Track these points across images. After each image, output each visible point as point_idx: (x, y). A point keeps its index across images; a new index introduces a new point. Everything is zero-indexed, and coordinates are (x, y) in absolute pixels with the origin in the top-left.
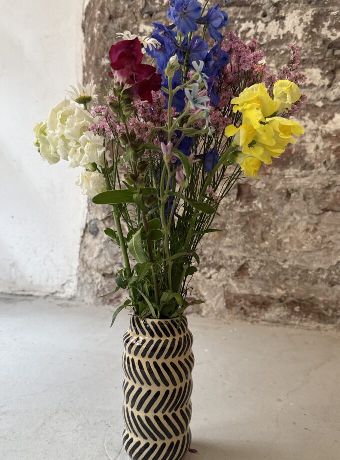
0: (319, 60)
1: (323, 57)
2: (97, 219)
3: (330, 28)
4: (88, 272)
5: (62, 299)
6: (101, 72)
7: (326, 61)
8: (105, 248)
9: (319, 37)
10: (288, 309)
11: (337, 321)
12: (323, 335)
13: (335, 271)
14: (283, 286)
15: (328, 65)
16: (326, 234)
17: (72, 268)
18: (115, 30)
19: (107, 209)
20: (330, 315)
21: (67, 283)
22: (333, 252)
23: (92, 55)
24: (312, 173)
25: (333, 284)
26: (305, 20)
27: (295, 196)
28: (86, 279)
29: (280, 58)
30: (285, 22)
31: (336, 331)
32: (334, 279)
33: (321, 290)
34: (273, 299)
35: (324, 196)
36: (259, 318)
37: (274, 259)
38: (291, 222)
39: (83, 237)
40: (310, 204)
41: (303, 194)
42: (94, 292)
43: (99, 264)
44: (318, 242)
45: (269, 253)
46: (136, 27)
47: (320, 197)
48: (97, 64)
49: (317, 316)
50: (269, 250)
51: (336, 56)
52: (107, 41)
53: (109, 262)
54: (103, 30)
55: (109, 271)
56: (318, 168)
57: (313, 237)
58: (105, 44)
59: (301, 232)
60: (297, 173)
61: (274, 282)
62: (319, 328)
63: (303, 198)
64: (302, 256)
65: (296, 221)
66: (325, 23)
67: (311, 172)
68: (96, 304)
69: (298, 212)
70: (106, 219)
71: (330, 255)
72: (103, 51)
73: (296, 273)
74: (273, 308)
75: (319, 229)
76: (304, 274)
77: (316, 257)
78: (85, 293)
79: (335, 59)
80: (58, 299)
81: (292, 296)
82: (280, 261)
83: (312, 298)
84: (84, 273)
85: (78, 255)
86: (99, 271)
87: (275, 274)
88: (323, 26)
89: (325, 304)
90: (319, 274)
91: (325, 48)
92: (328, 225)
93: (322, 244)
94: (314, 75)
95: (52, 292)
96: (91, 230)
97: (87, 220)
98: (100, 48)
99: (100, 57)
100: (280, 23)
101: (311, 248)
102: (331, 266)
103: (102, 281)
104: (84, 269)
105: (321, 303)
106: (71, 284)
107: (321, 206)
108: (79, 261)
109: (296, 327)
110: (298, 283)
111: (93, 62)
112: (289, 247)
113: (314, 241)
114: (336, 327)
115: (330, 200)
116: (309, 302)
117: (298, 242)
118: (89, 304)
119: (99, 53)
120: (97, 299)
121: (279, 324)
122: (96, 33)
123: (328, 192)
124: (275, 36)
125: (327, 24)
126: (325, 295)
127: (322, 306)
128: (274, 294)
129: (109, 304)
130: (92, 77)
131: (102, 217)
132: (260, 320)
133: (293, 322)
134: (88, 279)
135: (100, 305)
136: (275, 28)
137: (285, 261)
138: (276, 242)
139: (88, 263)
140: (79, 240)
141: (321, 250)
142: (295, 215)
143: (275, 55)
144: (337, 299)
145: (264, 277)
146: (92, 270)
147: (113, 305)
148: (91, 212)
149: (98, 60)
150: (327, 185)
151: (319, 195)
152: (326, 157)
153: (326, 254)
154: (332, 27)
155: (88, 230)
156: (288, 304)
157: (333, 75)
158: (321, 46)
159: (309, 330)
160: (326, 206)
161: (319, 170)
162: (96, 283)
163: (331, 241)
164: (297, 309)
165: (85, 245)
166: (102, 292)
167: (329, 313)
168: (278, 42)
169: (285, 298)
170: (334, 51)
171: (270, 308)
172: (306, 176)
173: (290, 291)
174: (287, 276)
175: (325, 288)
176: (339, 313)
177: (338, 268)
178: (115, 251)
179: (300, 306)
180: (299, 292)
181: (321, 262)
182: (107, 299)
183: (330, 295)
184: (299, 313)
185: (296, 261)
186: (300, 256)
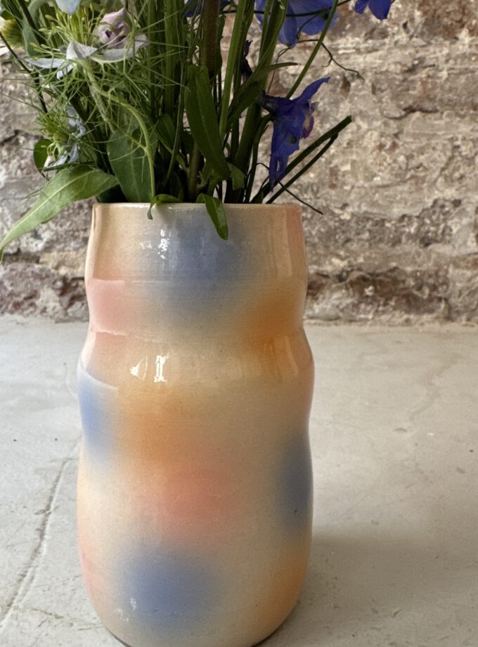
10: (354, 291)
11: (439, 307)
12: (419, 331)
13: (430, 218)
14: (342, 253)
16: (413, 151)
20: (425, 297)
22: (425, 184)
24: (384, 44)
25: (426, 241)
27: (357, 86)
31: (437, 323)
32: (428, 232)
33: (406, 254)
34: (326, 276)
35: (406, 85)
37: (324, 204)
38: (352, 133)
40: (384, 100)
41: (370, 81)
44: (400, 168)
45: (315, 193)
47: (399, 86)
49: (404, 301)
50: (315, 189)
55: (12, 248)
56: (394, 34)
57: (391, 158)
59: (370, 150)
60: (358, 43)
61: (327, 247)
62: (407, 321)
63: (371, 89)
64: (374, 194)
65: (362, 131)
67: (382, 41)
69: (362, 115)
71: (421, 189)
73: (365, 226)
74: (327, 293)
75: (400, 143)
76: (377, 227)
77: (396, 196)
81: (360, 269)
82: (335, 207)
83: (395, 268)
87: (327, 232)
89: (416, 279)
90: (404, 226)
92: (415, 136)
93: (407, 170)
101: (390, 179)
102: (423, 210)
105: (409, 277)
107: (402, 103)
109: (369, 323)
110: (367, 244)
112: (350, 179)
113: (394, 165)
114: (437, 318)
115: (416, 91)
116: (388, 277)
117: (366, 169)
121: (338, 321)
123: (412, 78)
126: (416, 263)
127: (411, 282)
128: (328, 268)
129: (12, 312)
133: (362, 316)
137: (345, 206)
138: (328, 171)
141: (405, 182)
142: (359, 121)
144: (436, 268)
145: (308, 239)
147: (21, 314)
150: (410, 65)
151: (397, 83)
152: (407, 14)
153: (413, 188)
156: (352, 284)
159: (391, 326)
160: (411, 102)
161: (396, 38)
163: (421, 165)
164: (369, 291)
167: (423, 293)
169: (348, 272)
171: (322, 293)
172: (375, 50)
173: (356, 260)
174: (348, 234)
175: (414, 250)
176: (441, 292)
177: (434, 212)
178: (23, 206)
179: (375, 285)
180: (371, 261)
181: (406, 203)
182: (9, 303)
183: (424, 262)
184: (374, 299)
185: (363, 205)
186: (371, 194)
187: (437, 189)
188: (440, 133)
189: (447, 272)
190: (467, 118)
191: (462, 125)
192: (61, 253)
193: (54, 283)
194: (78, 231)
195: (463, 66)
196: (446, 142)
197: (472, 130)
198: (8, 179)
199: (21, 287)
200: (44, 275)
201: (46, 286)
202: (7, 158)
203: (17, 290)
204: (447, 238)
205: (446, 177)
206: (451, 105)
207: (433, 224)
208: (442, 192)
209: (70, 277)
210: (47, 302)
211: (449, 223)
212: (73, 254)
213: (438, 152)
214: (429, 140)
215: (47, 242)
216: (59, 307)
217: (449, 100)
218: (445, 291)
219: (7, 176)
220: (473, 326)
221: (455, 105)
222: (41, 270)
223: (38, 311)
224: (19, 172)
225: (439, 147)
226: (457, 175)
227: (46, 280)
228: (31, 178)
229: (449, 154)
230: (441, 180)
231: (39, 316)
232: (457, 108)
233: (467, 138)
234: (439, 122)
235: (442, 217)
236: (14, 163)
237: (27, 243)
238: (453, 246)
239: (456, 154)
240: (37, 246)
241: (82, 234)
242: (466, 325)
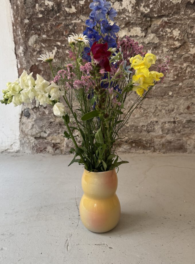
0: (140, 23)
1: (141, 21)
2: (28, 108)
3: (144, 7)
4: (26, 137)
5: (12, 153)
6: (24, 27)
7: (143, 24)
8: (35, 123)
9: (139, 11)
10: (130, 145)
11: (152, 149)
12: (146, 155)
13: (150, 126)
14: (127, 135)
15: (144, 25)
16: (145, 109)
17: (16, 135)
18: (31, 3)
19: (34, 102)
20: (148, 146)
21: (14, 144)
22: (148, 117)
23: (18, 17)
25: (149, 132)
26: (132, 2)
28: (25, 141)
29: (121, 21)
30: (122, 2)
31: (151, 153)
32: (149, 129)
33: (143, 135)
34: (123, 141)
36: (117, 151)
38: (129, 104)
39: (20, 118)
42: (31, 148)
43: (32, 133)
44: (142, 113)
46: (43, 2)
48: (22, 22)
49: (143, 147)
51: (147, 21)
52: (27, 9)
53: (38, 131)
54: (23, 2)
55: (38, 136)
58: (25, 11)
61: (123, 133)
62: (143, 152)
63: (134, 92)
64: (135, 120)
66: (141, 4)
68: (33, 153)
70: (34, 108)
72: (24, 15)
73: (133, 128)
74: (123, 146)
75: (142, 106)
76: (136, 128)
77: (141, 120)
78: (26, 148)
79: (147, 22)
80: (9, 153)
81: (131, 139)
83: (141, 139)
84: (23, 138)
85: (19, 128)
86: (32, 136)
87: (123, 130)
88: (141, 6)
89: (146, 141)
90: (143, 128)
91: (142, 17)
92: (146, 105)
93: (144, 113)
94: (138, 31)
95: (5, 149)
96: (25, 114)
97: (22, 109)
98: (22, 13)
99: (23, 18)
100: (120, 3)
101: (139, 116)
102: (148, 124)
103: (35, 141)
104: (24, 136)
106: (16, 144)
108: (20, 132)
109: (134, 153)
110: (133, 132)
111: (19, 21)
113: (140, 112)
114: (151, 151)
116: (139, 141)
118: (29, 154)
119: (22, 16)
120: (33, 151)
121: (126, 153)
122: (19, 4)
124: (118, 10)
125: (143, 5)
126: (146, 137)
127: (145, 142)
129: (40, 153)
130: (19, 29)
131: (32, 107)
132: (117, 152)
133: (132, 151)
134: (26, 141)
135: (35, 153)
136: (118, 6)
137: (127, 123)
139: (25, 132)
140: (18, 120)
141: (143, 117)
142: (131, 101)
143: (118, 19)
144: (151, 139)
146: (28, 136)
147: (42, 153)
148: (25, 104)
149: (22, 20)
153: (145, 118)
154: (145, 6)
155: (23, 114)
156: (129, 143)
157: (146, 31)
158: (140, 16)
159: (139, 154)
162: (31, 142)
164: (134, 145)
165: (22, 123)
166: (36, 147)
167: (148, 145)
168: (119, 13)
169: (128, 140)
170: (146, 18)
173: (130, 137)
174: (128, 130)
175: (145, 134)
176: (152, 145)
177: (151, 124)
178: (41, 125)
179: (135, 143)
180: (134, 137)
181: (143, 122)
182: (39, 150)
183: (148, 137)
184: (135, 146)
185: (132, 123)
186: (134, 120)
187: (152, 118)
188: (153, 104)
189: (154, 139)
190: (160, 99)
191: (158, 101)
192: (52, 137)
193: (51, 145)
194: (56, 131)
195: (159, 86)
196: (154, 106)
197: (161, 103)
198: (36, 118)
199: (42, 146)
200: (48, 143)
201: (49, 146)
202: (36, 112)
203: (41, 147)
204: (154, 131)
205: (154, 115)
206: (156, 96)
207: (150, 127)
208: (153, 119)
209: (55, 143)
210: (49, 150)
211: (155, 127)
212: (55, 137)
213: (152, 109)
214: (150, 105)
215: (48, 134)
216: (53, 151)
217: (155, 95)
218: (153, 144)
219: (36, 117)
220: (160, 154)
221: (157, 96)
222: (47, 141)
223: (47, 152)
224: (40, 116)
225: (152, 108)
226: (157, 114)
227: (49, 144)
228: (43, 117)
229: (155, 109)
230: (153, 116)
231: (47, 153)
232: (158, 97)
233: (160, 105)
234: (152, 101)
235: (153, 125)
236: (38, 113)
237: (43, 134)
238: (156, 133)
239: (157, 109)
240: (45, 135)
241: (58, 132)
242: (158, 153)
